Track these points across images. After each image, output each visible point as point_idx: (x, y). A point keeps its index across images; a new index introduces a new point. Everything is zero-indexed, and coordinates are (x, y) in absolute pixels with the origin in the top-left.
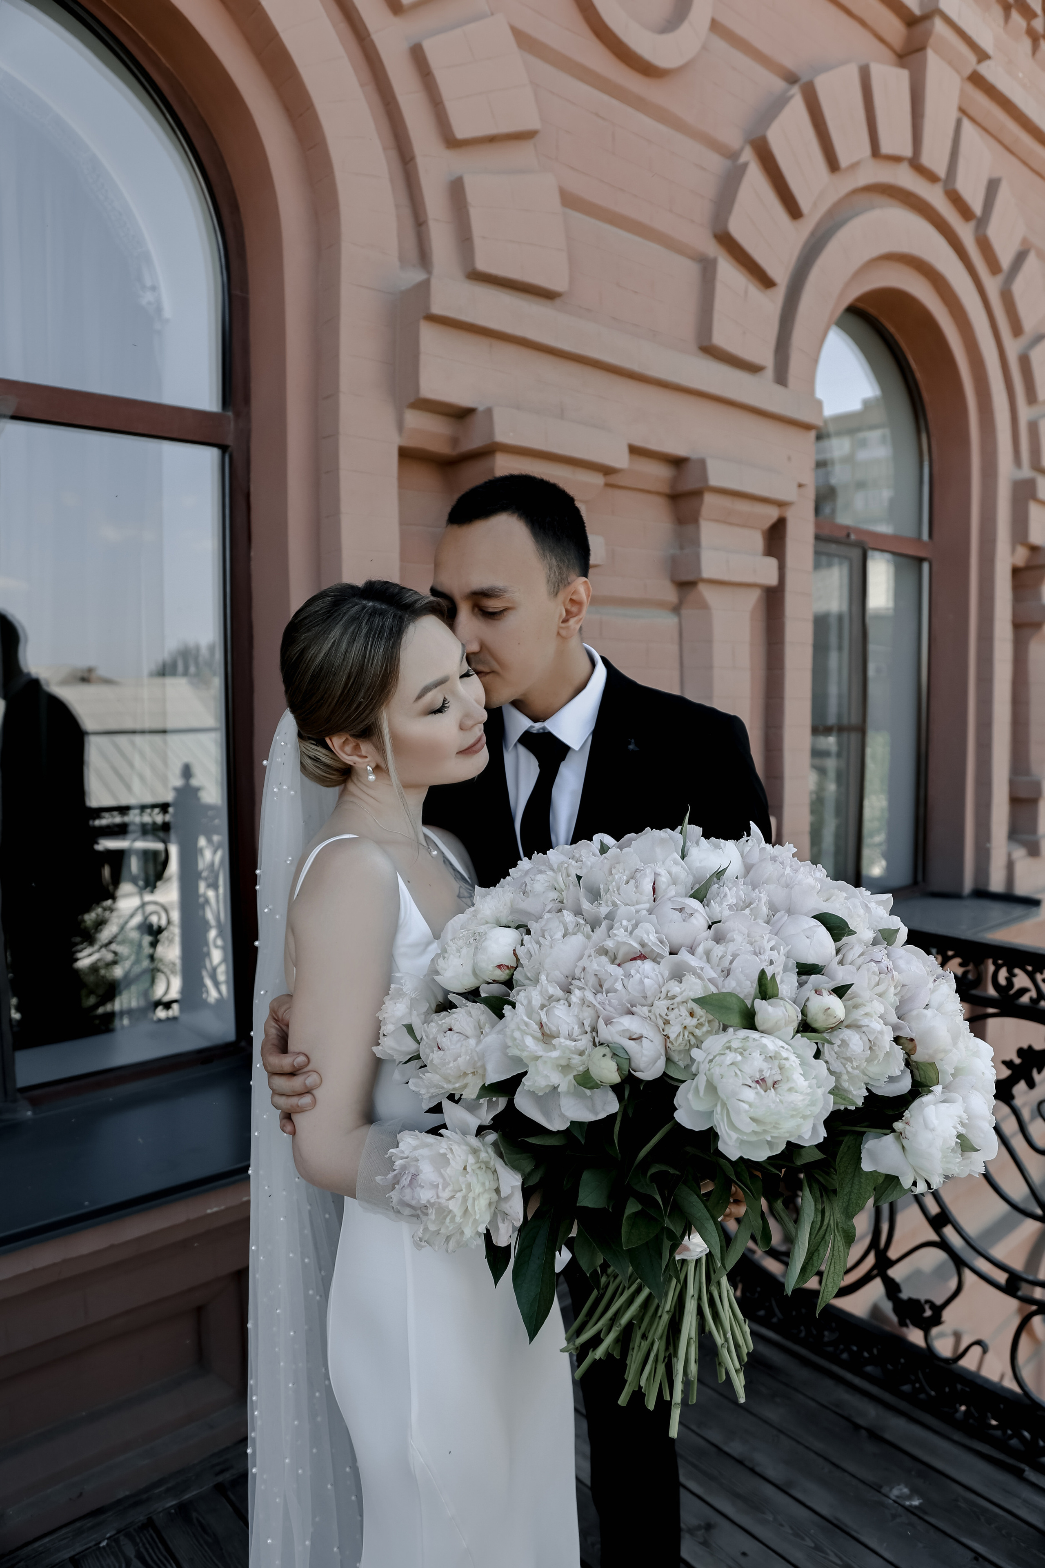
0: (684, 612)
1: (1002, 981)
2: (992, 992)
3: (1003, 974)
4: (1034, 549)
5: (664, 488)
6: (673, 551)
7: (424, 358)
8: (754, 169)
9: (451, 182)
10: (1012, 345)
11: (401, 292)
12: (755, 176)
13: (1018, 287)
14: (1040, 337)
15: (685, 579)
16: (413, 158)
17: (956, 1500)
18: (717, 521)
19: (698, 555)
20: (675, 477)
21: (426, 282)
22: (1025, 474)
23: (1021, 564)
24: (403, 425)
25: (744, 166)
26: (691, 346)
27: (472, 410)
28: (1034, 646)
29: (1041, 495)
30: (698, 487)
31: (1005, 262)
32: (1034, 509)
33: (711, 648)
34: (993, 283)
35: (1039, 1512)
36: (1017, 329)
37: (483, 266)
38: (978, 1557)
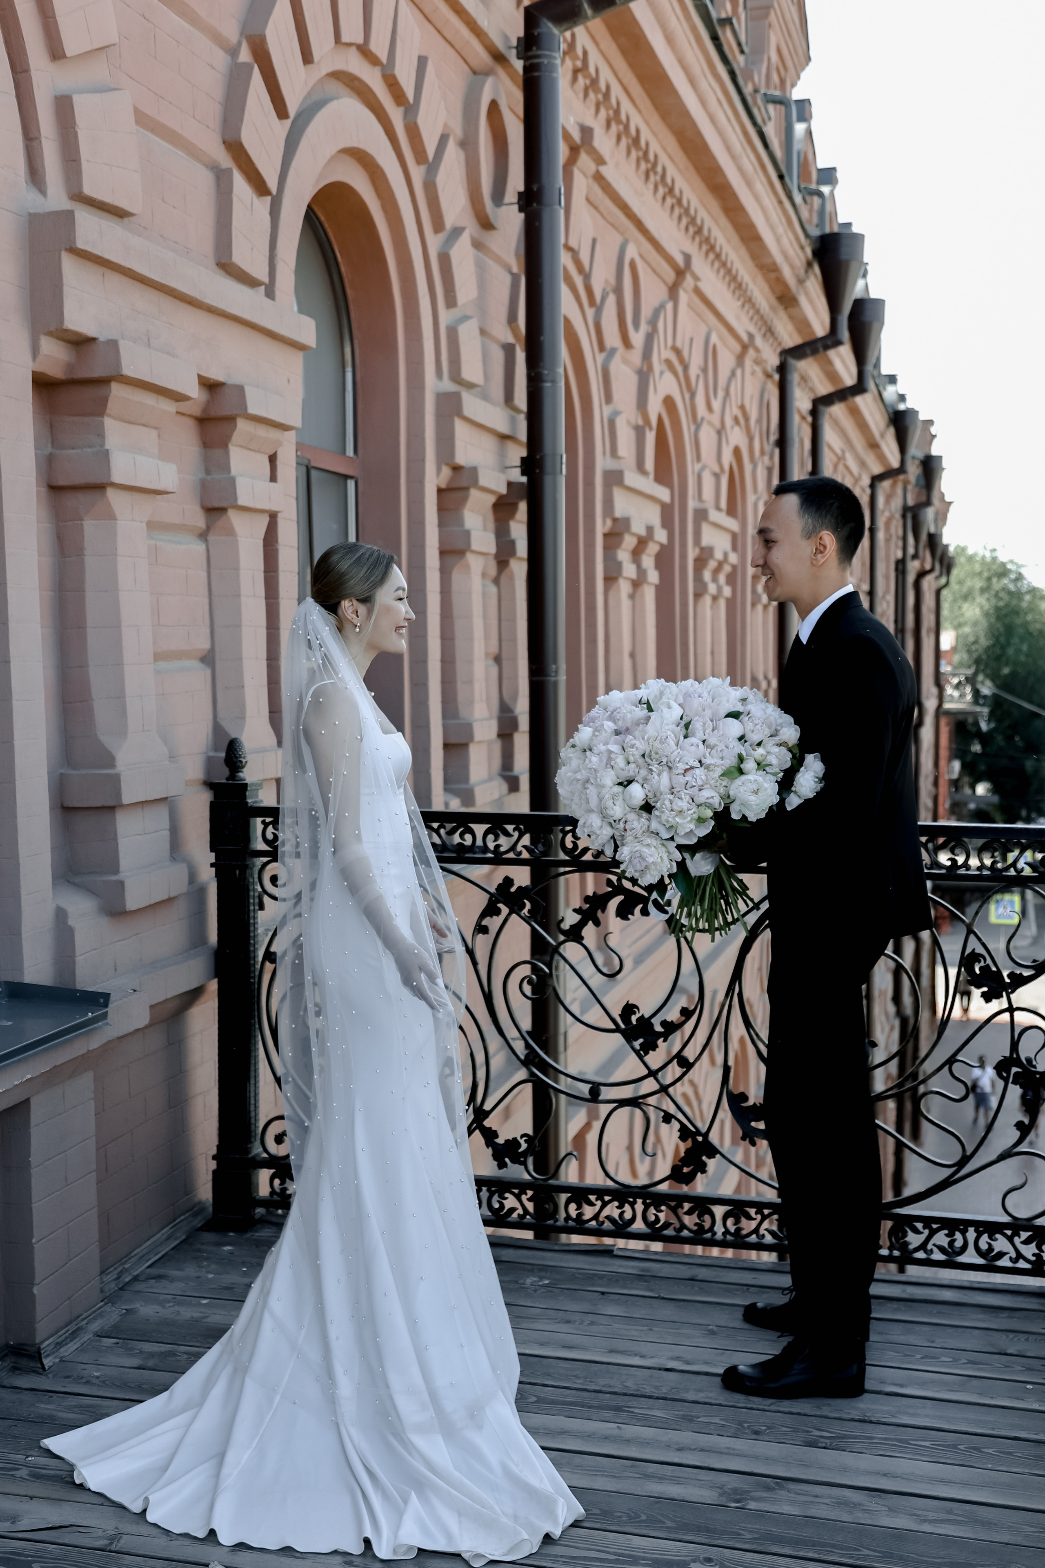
0: (211, 538)
1: (569, 845)
2: (563, 856)
4: (457, 469)
5: (197, 411)
6: (201, 475)
7: (66, 289)
8: (256, 70)
9: (56, 97)
10: (434, 242)
11: (30, 214)
12: (257, 79)
13: (441, 179)
14: (457, 232)
15: (216, 504)
16: (27, 71)
17: (573, 1275)
18: (241, 446)
19: (233, 481)
20: (208, 401)
21: (70, 214)
22: (448, 386)
23: (443, 486)
24: (39, 352)
25: (248, 68)
26: (212, 262)
27: (94, 339)
28: (456, 576)
29: (467, 412)
30: (235, 412)
31: (431, 152)
32: (460, 427)
33: (238, 576)
34: (417, 173)
35: (633, 1267)
36: (438, 225)
37: (88, 190)
38: (603, 1293)
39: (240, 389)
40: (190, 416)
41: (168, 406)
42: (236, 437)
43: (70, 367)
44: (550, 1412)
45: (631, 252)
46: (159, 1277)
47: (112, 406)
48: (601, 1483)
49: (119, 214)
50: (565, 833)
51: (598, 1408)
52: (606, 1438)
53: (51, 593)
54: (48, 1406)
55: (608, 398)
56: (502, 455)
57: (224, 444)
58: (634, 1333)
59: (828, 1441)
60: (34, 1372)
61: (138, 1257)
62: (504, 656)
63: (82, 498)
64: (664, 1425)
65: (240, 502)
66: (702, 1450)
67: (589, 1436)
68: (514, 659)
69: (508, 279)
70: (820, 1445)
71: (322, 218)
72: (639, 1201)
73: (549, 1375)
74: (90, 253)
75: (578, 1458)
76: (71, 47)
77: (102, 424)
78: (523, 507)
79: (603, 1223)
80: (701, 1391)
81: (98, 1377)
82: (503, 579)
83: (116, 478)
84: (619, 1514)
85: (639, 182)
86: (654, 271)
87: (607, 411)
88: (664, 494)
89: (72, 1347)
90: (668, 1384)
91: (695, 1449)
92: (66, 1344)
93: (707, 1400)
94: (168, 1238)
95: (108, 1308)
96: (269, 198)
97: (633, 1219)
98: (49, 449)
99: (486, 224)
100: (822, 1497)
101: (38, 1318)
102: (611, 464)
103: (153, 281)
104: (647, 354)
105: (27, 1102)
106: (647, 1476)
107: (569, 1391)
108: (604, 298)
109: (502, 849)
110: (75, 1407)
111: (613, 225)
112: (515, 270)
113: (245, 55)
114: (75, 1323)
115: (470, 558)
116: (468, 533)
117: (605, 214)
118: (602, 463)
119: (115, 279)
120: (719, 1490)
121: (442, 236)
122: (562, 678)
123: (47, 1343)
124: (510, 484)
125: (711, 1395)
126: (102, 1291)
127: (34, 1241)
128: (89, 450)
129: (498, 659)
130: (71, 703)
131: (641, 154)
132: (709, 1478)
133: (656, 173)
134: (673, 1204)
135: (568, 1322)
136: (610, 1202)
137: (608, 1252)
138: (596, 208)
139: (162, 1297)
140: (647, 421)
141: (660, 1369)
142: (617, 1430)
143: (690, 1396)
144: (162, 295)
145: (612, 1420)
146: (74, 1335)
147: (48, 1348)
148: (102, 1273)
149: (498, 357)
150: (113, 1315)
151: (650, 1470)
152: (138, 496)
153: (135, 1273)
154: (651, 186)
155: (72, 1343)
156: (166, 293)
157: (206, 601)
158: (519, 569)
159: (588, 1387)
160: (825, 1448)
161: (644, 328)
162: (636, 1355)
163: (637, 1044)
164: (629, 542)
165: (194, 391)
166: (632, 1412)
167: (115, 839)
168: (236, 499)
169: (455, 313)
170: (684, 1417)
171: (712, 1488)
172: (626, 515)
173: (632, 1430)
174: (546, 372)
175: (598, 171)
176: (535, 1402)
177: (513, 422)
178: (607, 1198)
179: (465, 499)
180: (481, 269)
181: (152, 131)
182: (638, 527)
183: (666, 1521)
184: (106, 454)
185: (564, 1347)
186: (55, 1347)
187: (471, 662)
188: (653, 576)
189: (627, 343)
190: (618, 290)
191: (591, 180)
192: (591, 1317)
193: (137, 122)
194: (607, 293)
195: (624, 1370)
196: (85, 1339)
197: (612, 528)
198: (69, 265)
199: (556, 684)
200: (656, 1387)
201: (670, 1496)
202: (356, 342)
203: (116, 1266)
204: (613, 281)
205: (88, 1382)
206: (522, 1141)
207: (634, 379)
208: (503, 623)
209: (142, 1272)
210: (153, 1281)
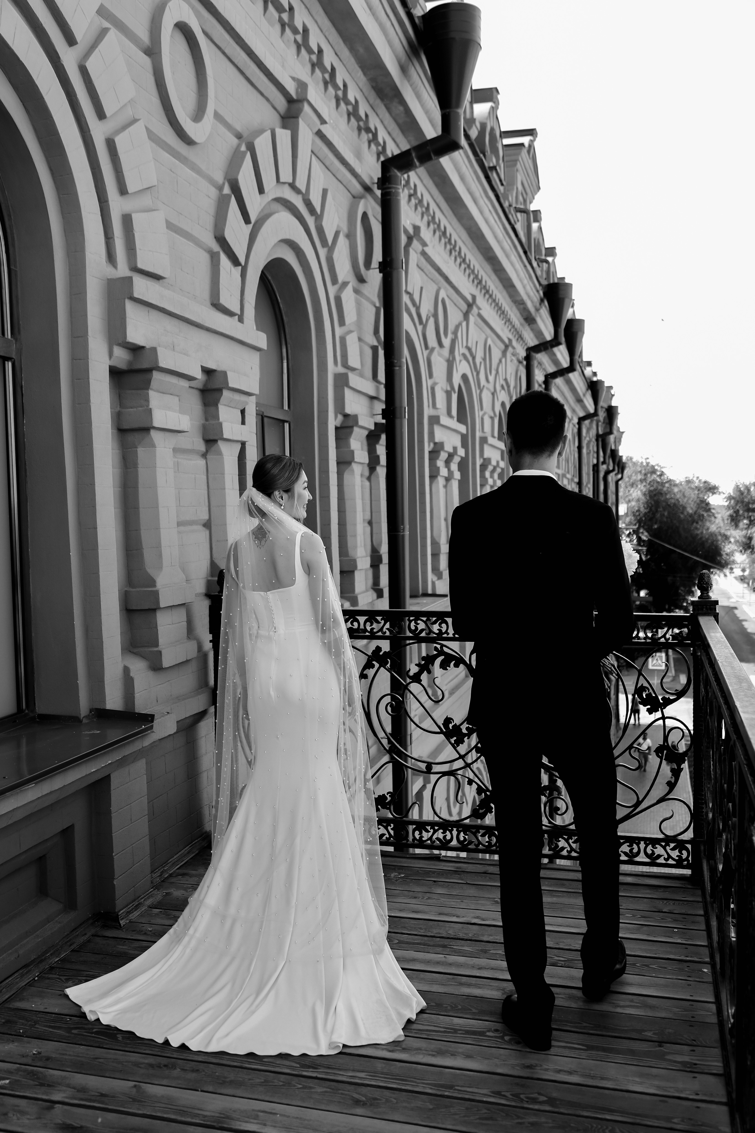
0: (208, 457)
1: (413, 628)
2: (409, 634)
3: (413, 624)
4: (346, 416)
5: (200, 386)
6: (203, 422)
7: (128, 320)
8: (233, 198)
9: (123, 215)
10: (332, 291)
11: (108, 279)
12: (233, 203)
13: (336, 256)
14: (345, 284)
15: (212, 438)
16: (107, 201)
17: (418, 871)
18: (225, 405)
19: (220, 425)
20: (207, 381)
21: (130, 279)
22: (340, 369)
23: (339, 425)
24: (113, 355)
25: (229, 197)
26: (208, 303)
27: (143, 347)
28: (346, 476)
29: (351, 384)
30: (221, 386)
31: (330, 241)
32: (347, 392)
33: (224, 478)
34: (323, 252)
35: (451, 866)
36: (335, 281)
37: (140, 265)
38: (435, 881)
39: (225, 374)
40: (197, 389)
41: (184, 384)
42: (223, 400)
43: (130, 363)
44: (406, 949)
45: (442, 294)
46: (183, 875)
47: (154, 384)
48: (435, 988)
49: (157, 277)
50: (410, 621)
51: (434, 946)
52: (438, 963)
53: (119, 489)
54: (124, 947)
55: (431, 375)
56: (371, 408)
57: (215, 404)
58: (453, 903)
59: (563, 963)
60: (115, 928)
61: (172, 863)
62: (374, 521)
63: (137, 436)
64: (471, 955)
65: (225, 436)
66: (492, 969)
67: (428, 962)
68: (380, 523)
69: (373, 310)
70: (559, 965)
71: (270, 278)
72: (455, 829)
73: (405, 927)
74: (141, 300)
75: (422, 975)
76: (131, 188)
77: (148, 394)
78: (383, 437)
79: (434, 841)
80: (491, 936)
81: (151, 931)
82: (373, 477)
83: (156, 424)
84: (446, 1006)
85: (446, 256)
86: (455, 305)
87: (430, 382)
88: (462, 428)
89: (136, 914)
90: (472, 932)
91: (488, 969)
92: (133, 912)
93: (495, 941)
94: (188, 853)
95: (155, 892)
96: (240, 267)
97: (451, 840)
98: (118, 409)
99: (361, 280)
100: (560, 994)
101: (117, 897)
102: (433, 412)
103: (176, 314)
104: (452, 351)
105: (109, 776)
106: (461, 984)
107: (416, 937)
108: (427, 320)
109: (375, 631)
110: (139, 947)
111: (432, 280)
112: (378, 305)
113: (227, 190)
114: (137, 900)
115: (354, 465)
116: (353, 452)
117: (427, 274)
118: (428, 412)
119: (155, 313)
120: (503, 992)
121: (337, 287)
122: (407, 533)
123: (122, 912)
124: (376, 424)
125: (496, 937)
126: (152, 883)
127: (114, 854)
128: (140, 409)
129: (370, 523)
130: (131, 551)
131: (447, 240)
132: (497, 985)
133: (455, 251)
134: (474, 830)
135: (415, 898)
136: (438, 830)
137: (438, 858)
138: (422, 270)
139: (185, 886)
140: (452, 388)
141: (468, 924)
142: (444, 959)
143: (485, 938)
144: (181, 323)
145: (441, 953)
146: (137, 907)
147: (122, 915)
148: (152, 872)
149: (369, 353)
150: (158, 896)
151: (463, 981)
152: (168, 434)
153: (171, 872)
154: (453, 258)
155: (136, 912)
156: (183, 321)
157: (206, 492)
158: (382, 472)
159: (427, 934)
160: (561, 967)
161: (450, 336)
162: (454, 916)
163: (453, 740)
164: (444, 456)
165: (198, 374)
166: (452, 948)
167: (156, 627)
168: (222, 435)
169: (344, 329)
170: (482, 951)
171: (498, 989)
172: (441, 441)
173: (452, 958)
174: (396, 361)
175: (423, 250)
176: (398, 943)
177: (377, 389)
178: (436, 828)
179: (351, 433)
180: (358, 304)
181: (175, 232)
182: (449, 448)
183: (472, 1009)
184: (150, 411)
185: (413, 912)
186: (127, 914)
187: (355, 525)
188: (457, 475)
189: (441, 344)
190: (435, 315)
191: (419, 255)
192: (428, 895)
193: (167, 228)
194: (429, 317)
195: (447, 924)
196: (143, 910)
197: (434, 448)
198: (129, 306)
199: (403, 536)
200: (466, 934)
201: (475, 995)
202: (289, 346)
203: (159, 868)
204: (432, 310)
205: (145, 934)
206: (388, 796)
207: (445, 364)
208: (373, 502)
209: (174, 872)
210: (180, 877)
